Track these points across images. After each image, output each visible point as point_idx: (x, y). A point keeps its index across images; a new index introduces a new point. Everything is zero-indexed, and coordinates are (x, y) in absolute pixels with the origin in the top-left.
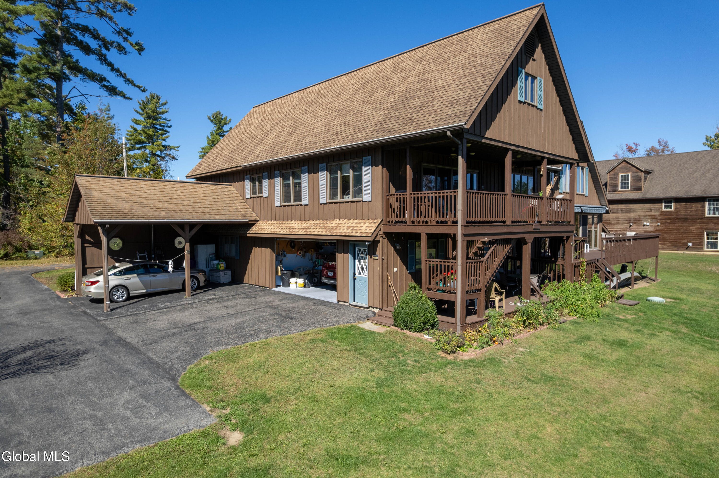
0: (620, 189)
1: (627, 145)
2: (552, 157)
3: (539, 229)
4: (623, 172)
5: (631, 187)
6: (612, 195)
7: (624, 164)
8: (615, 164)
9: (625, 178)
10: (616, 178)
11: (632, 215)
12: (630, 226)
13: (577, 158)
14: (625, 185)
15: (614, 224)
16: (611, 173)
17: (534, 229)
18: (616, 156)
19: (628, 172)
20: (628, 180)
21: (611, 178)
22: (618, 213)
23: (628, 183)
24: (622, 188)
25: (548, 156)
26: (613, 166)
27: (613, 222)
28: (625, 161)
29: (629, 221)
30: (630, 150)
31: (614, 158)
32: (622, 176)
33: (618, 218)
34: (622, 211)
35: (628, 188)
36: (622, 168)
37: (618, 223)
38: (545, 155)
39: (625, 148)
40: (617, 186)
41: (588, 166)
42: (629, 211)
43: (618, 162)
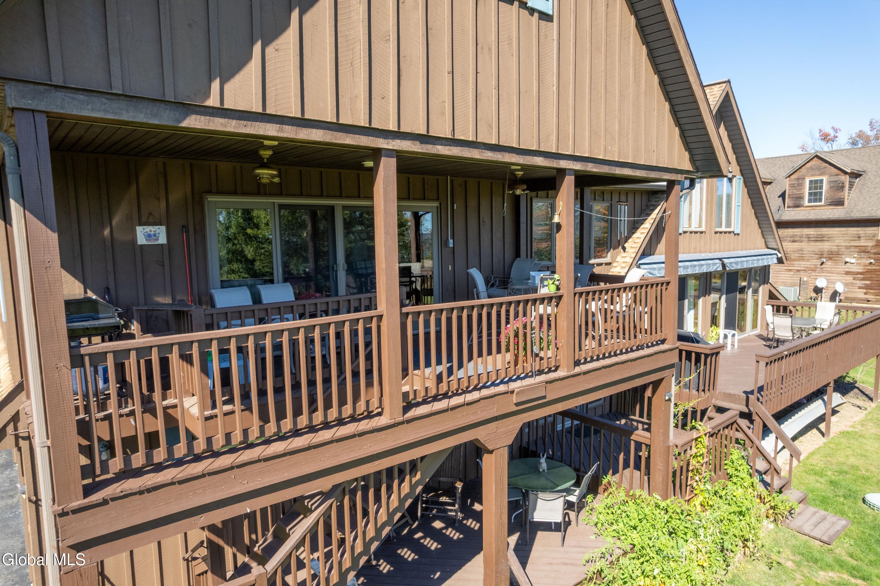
0: (806, 203)
1: (821, 131)
2: (592, 168)
3: (544, 397)
4: (813, 175)
5: (826, 199)
6: (792, 213)
7: (816, 162)
8: (800, 162)
9: (816, 185)
10: (801, 185)
11: (826, 246)
12: (822, 264)
13: (687, 166)
14: (815, 196)
15: (795, 260)
16: (793, 177)
17: (517, 404)
18: (803, 148)
19: (821, 175)
20: (821, 187)
21: (792, 186)
22: (801, 242)
23: (821, 193)
24: (810, 201)
25: (578, 166)
26: (796, 165)
27: (793, 256)
28: (817, 156)
29: (821, 255)
30: (825, 137)
31: (800, 152)
32: (811, 182)
33: (801, 250)
34: (809, 238)
35: (820, 200)
36: (811, 168)
37: (801, 258)
38: (563, 164)
39: (817, 135)
40: (800, 198)
41: (742, 175)
42: (820, 239)
43: (805, 159)
